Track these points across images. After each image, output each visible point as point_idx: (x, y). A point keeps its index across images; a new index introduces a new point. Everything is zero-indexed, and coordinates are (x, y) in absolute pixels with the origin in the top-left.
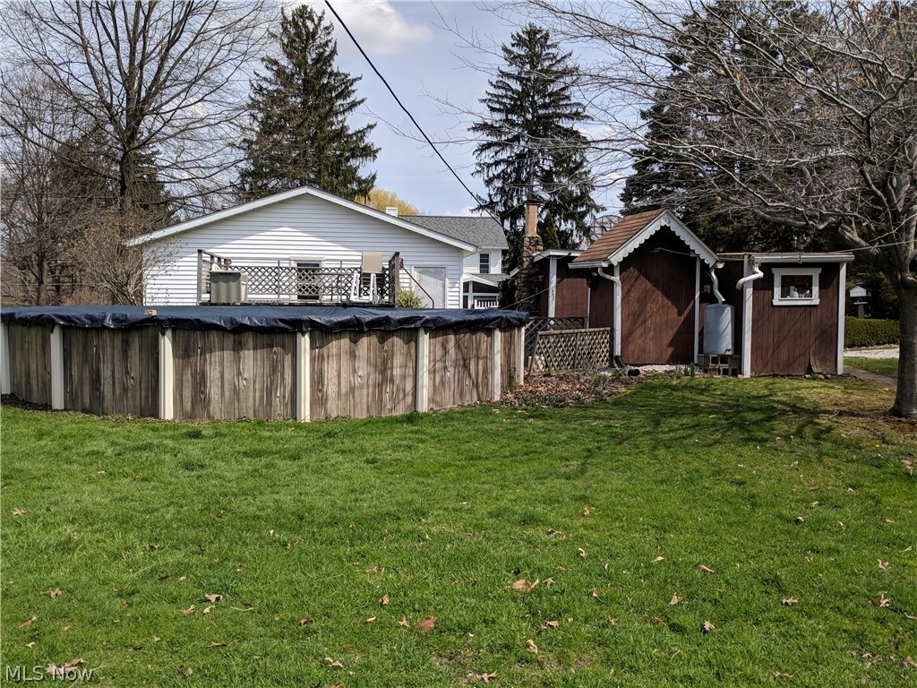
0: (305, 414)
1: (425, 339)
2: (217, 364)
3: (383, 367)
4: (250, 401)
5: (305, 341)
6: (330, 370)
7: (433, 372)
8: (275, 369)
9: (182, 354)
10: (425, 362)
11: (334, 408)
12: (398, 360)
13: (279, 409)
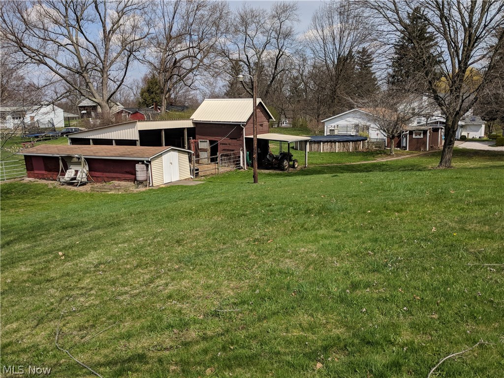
0: (322, 152)
1: (337, 143)
2: (313, 146)
3: (331, 146)
4: (316, 149)
5: (322, 143)
6: (325, 147)
7: (338, 147)
8: (319, 146)
9: (310, 144)
10: (337, 146)
11: (325, 151)
12: (333, 146)
13: (319, 151)
